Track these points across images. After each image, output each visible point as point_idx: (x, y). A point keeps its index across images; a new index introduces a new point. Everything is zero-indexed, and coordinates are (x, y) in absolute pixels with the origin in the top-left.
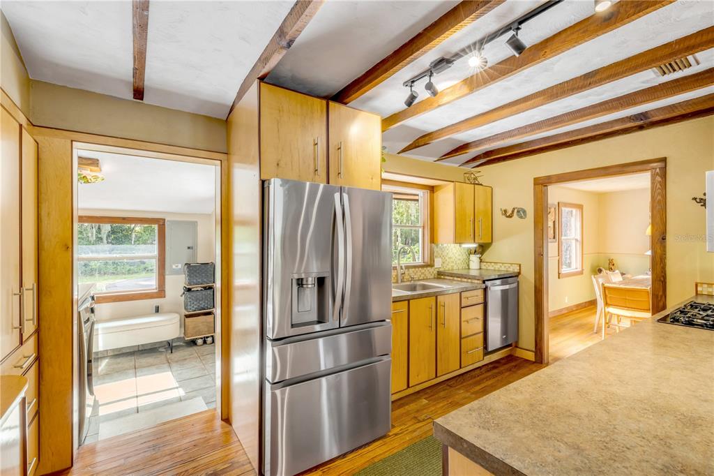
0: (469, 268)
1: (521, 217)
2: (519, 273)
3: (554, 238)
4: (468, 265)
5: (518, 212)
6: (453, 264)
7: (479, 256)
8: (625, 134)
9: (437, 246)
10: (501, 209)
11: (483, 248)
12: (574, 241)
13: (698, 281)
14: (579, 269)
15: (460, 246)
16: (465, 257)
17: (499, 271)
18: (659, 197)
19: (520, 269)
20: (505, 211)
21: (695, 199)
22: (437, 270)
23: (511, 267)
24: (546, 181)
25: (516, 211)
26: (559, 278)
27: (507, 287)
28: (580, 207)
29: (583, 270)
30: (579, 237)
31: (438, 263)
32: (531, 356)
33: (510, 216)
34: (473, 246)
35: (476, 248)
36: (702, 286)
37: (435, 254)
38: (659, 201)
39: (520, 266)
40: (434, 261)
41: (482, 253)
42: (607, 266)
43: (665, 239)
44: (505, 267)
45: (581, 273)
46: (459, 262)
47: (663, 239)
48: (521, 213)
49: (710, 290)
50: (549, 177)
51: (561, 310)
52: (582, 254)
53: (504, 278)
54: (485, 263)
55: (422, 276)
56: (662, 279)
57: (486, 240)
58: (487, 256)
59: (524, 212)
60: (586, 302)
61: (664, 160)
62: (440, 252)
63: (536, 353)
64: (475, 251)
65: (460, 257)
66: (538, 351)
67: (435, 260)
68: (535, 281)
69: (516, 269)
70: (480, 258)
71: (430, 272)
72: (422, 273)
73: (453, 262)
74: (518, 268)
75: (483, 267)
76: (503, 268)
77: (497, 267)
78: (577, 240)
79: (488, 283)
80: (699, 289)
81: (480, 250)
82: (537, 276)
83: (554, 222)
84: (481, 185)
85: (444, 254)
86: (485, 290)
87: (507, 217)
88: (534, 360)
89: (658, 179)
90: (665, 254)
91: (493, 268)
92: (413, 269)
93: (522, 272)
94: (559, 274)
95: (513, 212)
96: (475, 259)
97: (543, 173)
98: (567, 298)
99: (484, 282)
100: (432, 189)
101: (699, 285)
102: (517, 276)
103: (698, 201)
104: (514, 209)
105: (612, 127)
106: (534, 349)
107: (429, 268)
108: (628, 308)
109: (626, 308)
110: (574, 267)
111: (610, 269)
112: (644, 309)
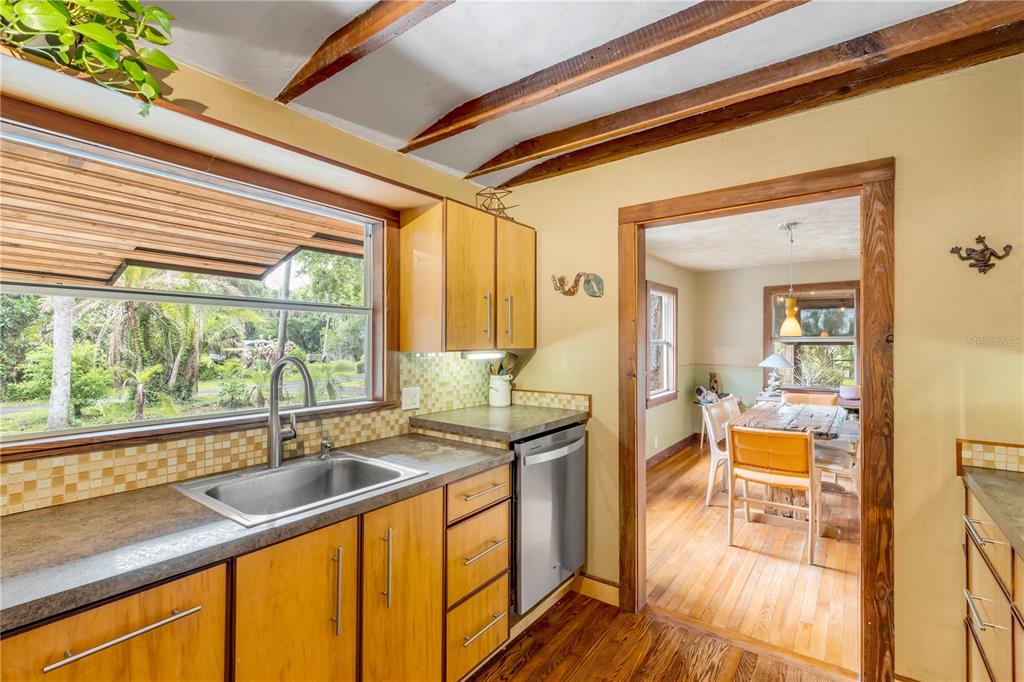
0: (488, 405)
1: (593, 295)
2: (589, 414)
4: (487, 398)
5: (587, 282)
6: (449, 398)
7: (507, 377)
8: (809, 108)
9: (409, 356)
10: (554, 277)
11: (516, 361)
12: (665, 346)
13: (963, 436)
14: (672, 392)
15: (463, 357)
16: (479, 379)
17: (549, 409)
18: (880, 248)
19: (590, 406)
20: (562, 281)
21: (956, 250)
22: (410, 414)
23: (573, 402)
24: (645, 215)
25: (582, 279)
26: (647, 407)
27: (563, 452)
28: (673, 291)
29: (677, 391)
30: (672, 340)
31: (411, 399)
32: (610, 596)
33: (571, 293)
34: (496, 356)
35: (502, 359)
36: (970, 448)
37: (403, 377)
38: (880, 256)
39: (590, 398)
40: (399, 393)
41: (515, 372)
42: (707, 383)
43: (892, 341)
44: (560, 401)
45: (674, 397)
46: (465, 392)
47: (888, 341)
48: (592, 284)
49: (989, 457)
50: (649, 207)
51: (649, 460)
52: (677, 366)
53: (558, 431)
54: (521, 393)
55: (364, 433)
56: (886, 431)
57: (521, 343)
58: (526, 377)
59: (599, 282)
61: (889, 164)
62: (417, 371)
63: (621, 588)
64: (501, 368)
65: (467, 382)
66: (627, 585)
67: (404, 391)
68: (620, 434)
69: (580, 406)
70: (511, 382)
71: (387, 424)
72: (364, 427)
73: (450, 393)
74: (587, 403)
75: (517, 401)
76: (556, 405)
77: (545, 401)
78: (668, 345)
79: (523, 448)
80: (966, 454)
81: (511, 366)
82: (625, 422)
84: (512, 220)
85: (429, 376)
86: (515, 465)
87: (565, 293)
88: (617, 605)
89: (878, 206)
90: (892, 376)
91: (536, 404)
92: (337, 420)
93: (594, 413)
94: (647, 400)
95: (577, 282)
96: (500, 384)
97: (637, 198)
98: (656, 439)
99: (511, 446)
100: (395, 217)
101: (964, 444)
102: (584, 422)
103: (964, 254)
104: (579, 276)
105: (795, 75)
106: (617, 581)
107: (384, 413)
108: (772, 469)
109: (768, 470)
110: (665, 388)
111: (712, 388)
112: (798, 472)
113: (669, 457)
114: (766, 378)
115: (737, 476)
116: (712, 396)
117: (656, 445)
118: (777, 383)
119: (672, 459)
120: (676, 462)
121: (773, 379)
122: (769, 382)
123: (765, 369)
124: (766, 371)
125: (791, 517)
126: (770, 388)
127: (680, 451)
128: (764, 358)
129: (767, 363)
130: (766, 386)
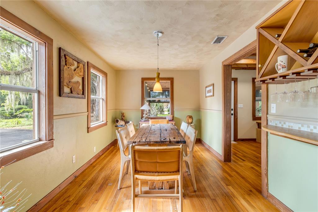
3: (83, 94)
12: (101, 100)
14: (104, 122)
26: (88, 132)
28: (105, 74)
29: (107, 122)
30: (104, 97)
42: (120, 117)
45: (106, 124)
51: (90, 160)
52: (107, 110)
60: (109, 145)
78: (103, 99)
83: (83, 78)
94: (88, 128)
98: (95, 148)
108: (159, 172)
109: (157, 174)
110: (101, 120)
111: (122, 119)
112: (173, 172)
113: (102, 155)
114: (142, 113)
115: (137, 179)
116: (122, 123)
117: (95, 151)
118: (146, 116)
119: (103, 156)
120: (106, 157)
121: (145, 114)
122: (144, 115)
123: (142, 110)
124: (143, 111)
125: (162, 189)
126: (144, 118)
127: (108, 149)
128: (142, 106)
129: (143, 108)
130: (142, 117)
